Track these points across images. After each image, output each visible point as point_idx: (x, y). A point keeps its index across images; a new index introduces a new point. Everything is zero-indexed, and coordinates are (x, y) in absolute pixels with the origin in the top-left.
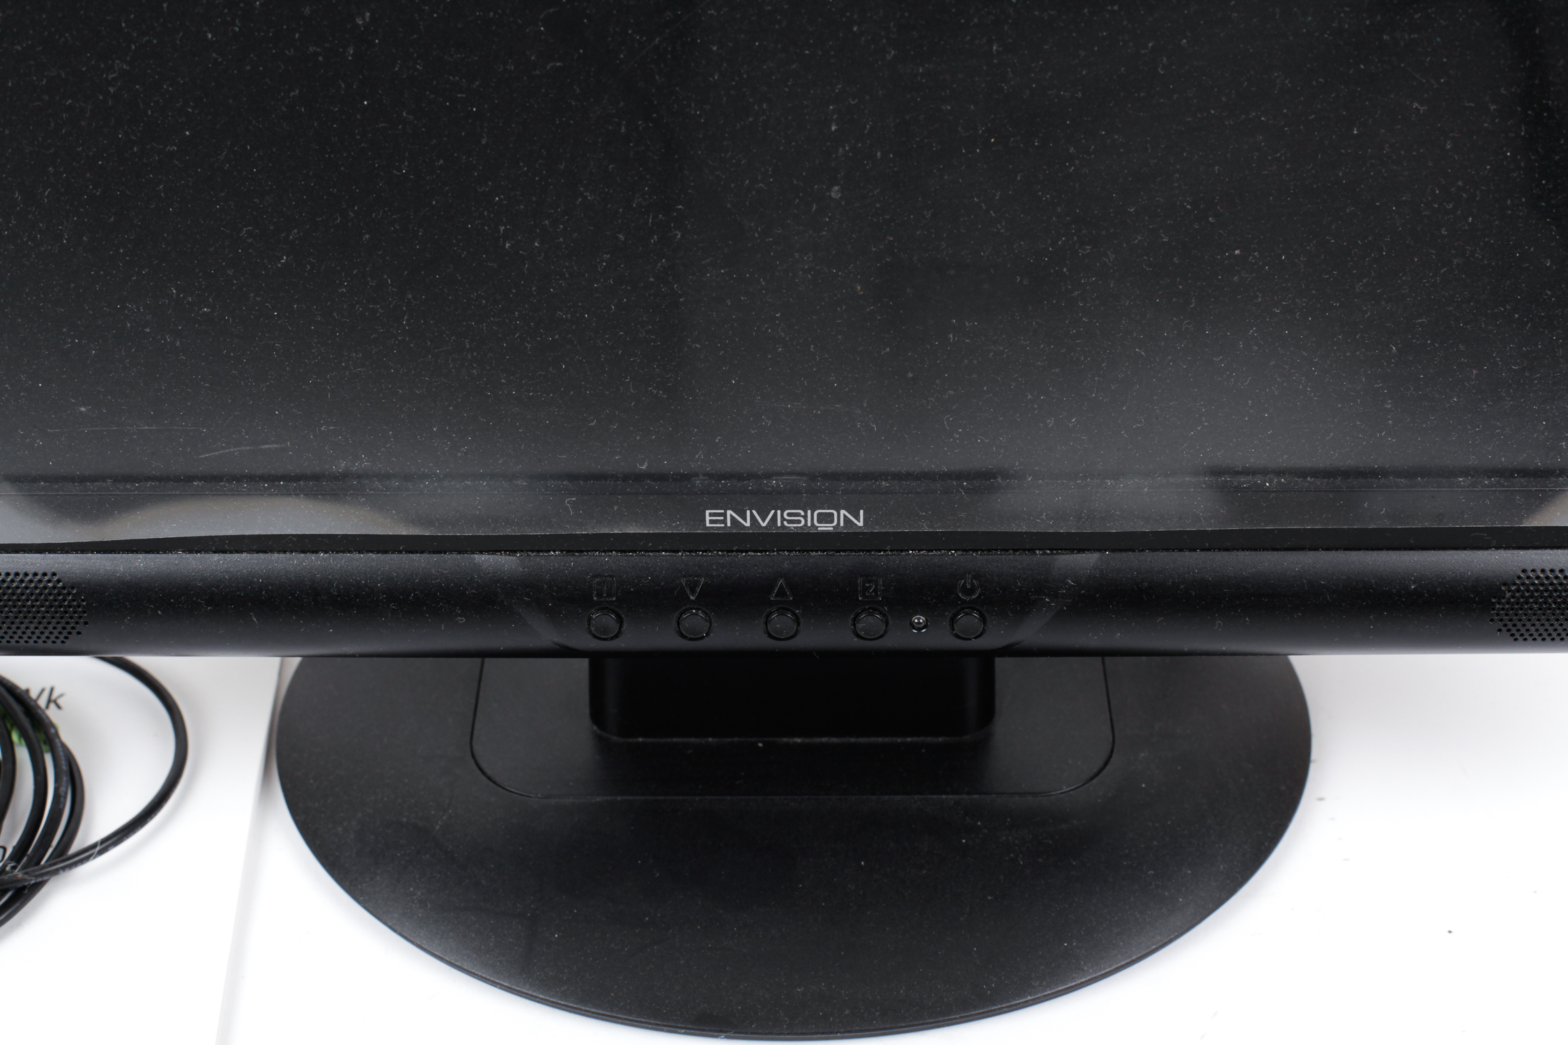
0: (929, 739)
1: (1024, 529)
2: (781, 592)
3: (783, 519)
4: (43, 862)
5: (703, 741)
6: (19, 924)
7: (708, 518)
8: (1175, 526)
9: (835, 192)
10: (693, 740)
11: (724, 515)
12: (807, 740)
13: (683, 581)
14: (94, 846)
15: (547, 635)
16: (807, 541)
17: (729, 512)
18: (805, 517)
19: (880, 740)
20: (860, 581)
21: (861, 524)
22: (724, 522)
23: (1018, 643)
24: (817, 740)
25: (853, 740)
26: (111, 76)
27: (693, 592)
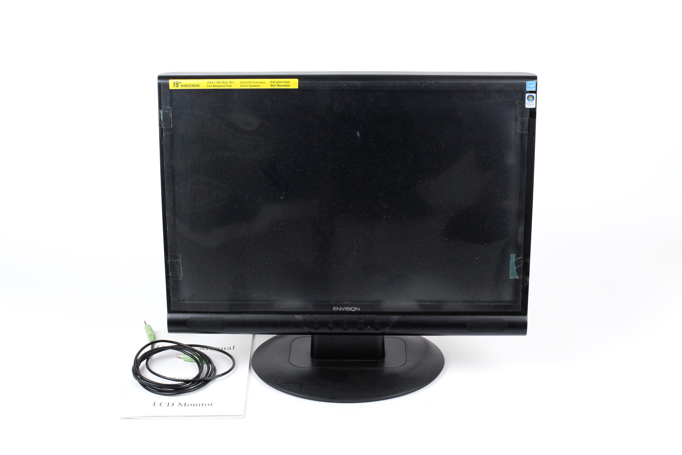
0: (373, 360)
1: (386, 311)
2: (346, 322)
3: (346, 309)
4: (211, 376)
5: (331, 360)
6: (206, 387)
7: (334, 309)
8: (411, 311)
9: (355, 253)
10: (329, 360)
11: (336, 308)
12: (350, 360)
13: (329, 319)
14: (220, 375)
15: (306, 330)
16: (350, 313)
17: (337, 308)
18: (350, 309)
19: (364, 360)
20: (359, 320)
21: (359, 310)
22: (336, 309)
23: (384, 332)
24: (352, 360)
25: (359, 360)
26: (242, 232)
27: (331, 321)
